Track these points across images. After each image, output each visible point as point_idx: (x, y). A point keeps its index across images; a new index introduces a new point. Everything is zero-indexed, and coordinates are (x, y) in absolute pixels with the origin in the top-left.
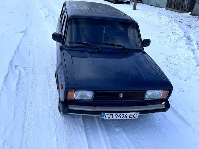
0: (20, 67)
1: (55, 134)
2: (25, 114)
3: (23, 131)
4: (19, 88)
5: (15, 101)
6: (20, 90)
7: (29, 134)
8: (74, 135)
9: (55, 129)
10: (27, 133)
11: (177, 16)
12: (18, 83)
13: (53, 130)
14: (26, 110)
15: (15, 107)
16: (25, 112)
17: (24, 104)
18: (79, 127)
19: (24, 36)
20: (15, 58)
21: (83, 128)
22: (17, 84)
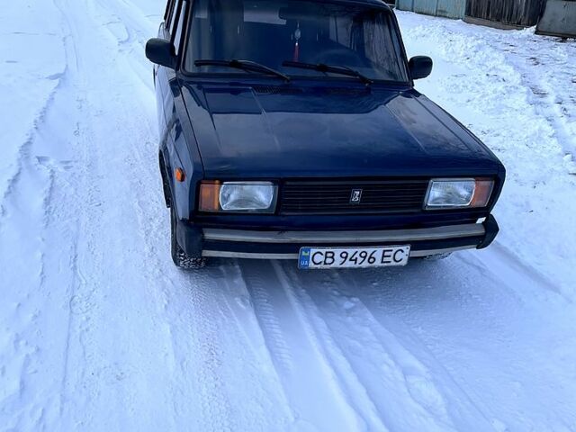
0: (51, 162)
1: (167, 319)
2: (75, 274)
3: (71, 312)
4: (52, 210)
5: (43, 240)
6: (55, 215)
7: (88, 319)
8: (223, 319)
9: (166, 306)
10: (84, 318)
11: (497, 38)
12: (50, 197)
13: (160, 309)
14: (78, 263)
15: (43, 256)
16: (75, 268)
17: (69, 247)
18: (236, 299)
19: (59, 86)
20: (37, 137)
21: (248, 301)
22: (45, 200)
